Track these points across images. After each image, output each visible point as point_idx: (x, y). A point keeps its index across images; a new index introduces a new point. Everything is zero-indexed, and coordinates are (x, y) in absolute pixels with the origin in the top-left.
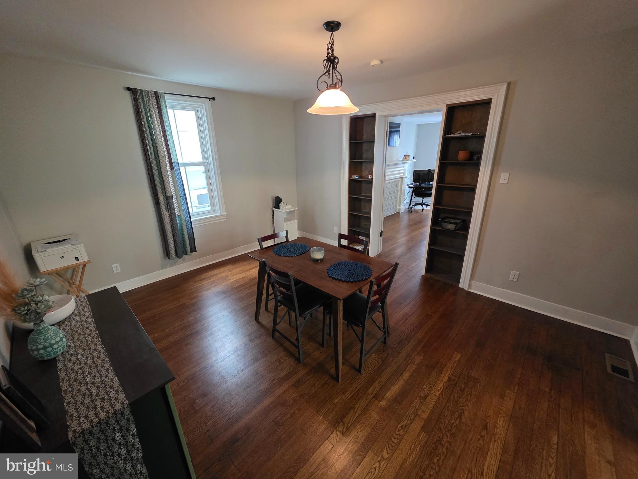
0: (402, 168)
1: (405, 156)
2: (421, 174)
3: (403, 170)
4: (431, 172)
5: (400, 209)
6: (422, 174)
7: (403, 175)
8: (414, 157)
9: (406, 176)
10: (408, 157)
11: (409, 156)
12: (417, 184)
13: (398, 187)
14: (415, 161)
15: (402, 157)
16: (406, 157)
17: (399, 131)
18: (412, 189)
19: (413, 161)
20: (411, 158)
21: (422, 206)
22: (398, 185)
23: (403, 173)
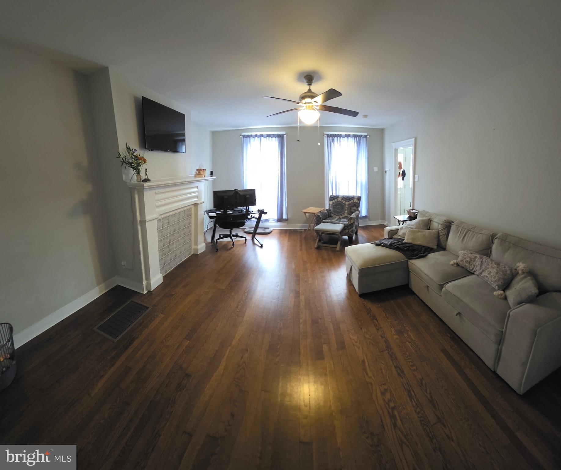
0: (196, 190)
1: (197, 170)
2: (225, 197)
3: (197, 192)
4: (239, 194)
5: (197, 250)
6: (227, 197)
7: (197, 199)
8: (212, 173)
9: (203, 200)
10: (204, 172)
11: (204, 169)
12: (221, 211)
13: (191, 218)
14: (215, 177)
15: (194, 171)
16: (200, 172)
17: (184, 140)
18: (214, 220)
19: (211, 178)
20: (208, 173)
21: (231, 238)
22: (190, 215)
23: (197, 197)
